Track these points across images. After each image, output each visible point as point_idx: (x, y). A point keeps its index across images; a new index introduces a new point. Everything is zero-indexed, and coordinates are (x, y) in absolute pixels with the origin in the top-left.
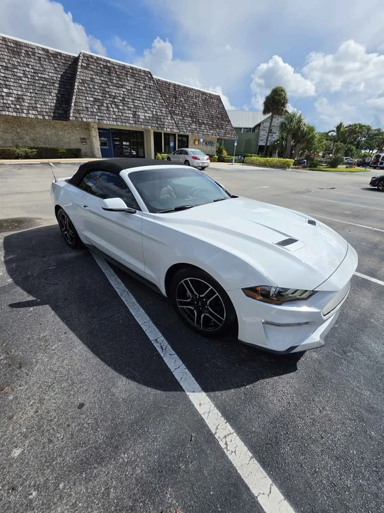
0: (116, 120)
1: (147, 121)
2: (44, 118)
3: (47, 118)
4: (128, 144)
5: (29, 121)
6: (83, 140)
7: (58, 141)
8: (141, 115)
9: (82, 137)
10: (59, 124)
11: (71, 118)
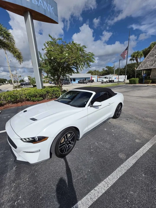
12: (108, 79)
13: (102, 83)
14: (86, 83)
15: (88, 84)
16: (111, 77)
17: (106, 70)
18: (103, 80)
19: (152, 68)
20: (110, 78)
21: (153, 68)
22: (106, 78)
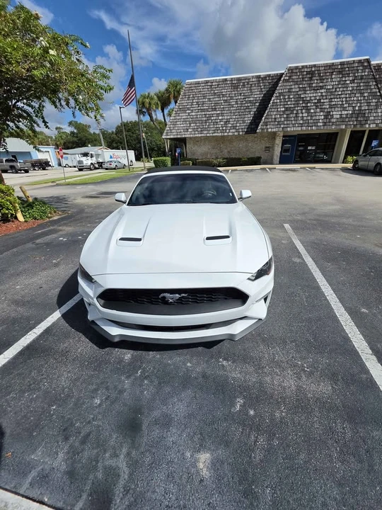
0: (302, 125)
1: (342, 119)
2: (239, 134)
3: (241, 133)
4: (314, 148)
5: (230, 138)
6: (268, 149)
7: (247, 151)
8: (336, 114)
9: (268, 146)
10: (250, 137)
11: (258, 131)
12: (94, 159)
13: (80, 170)
14: (27, 171)
15: (32, 173)
16: (100, 152)
17: (72, 133)
18: (80, 162)
19: (187, 136)
20: (98, 155)
21: (189, 136)
22: (85, 155)
